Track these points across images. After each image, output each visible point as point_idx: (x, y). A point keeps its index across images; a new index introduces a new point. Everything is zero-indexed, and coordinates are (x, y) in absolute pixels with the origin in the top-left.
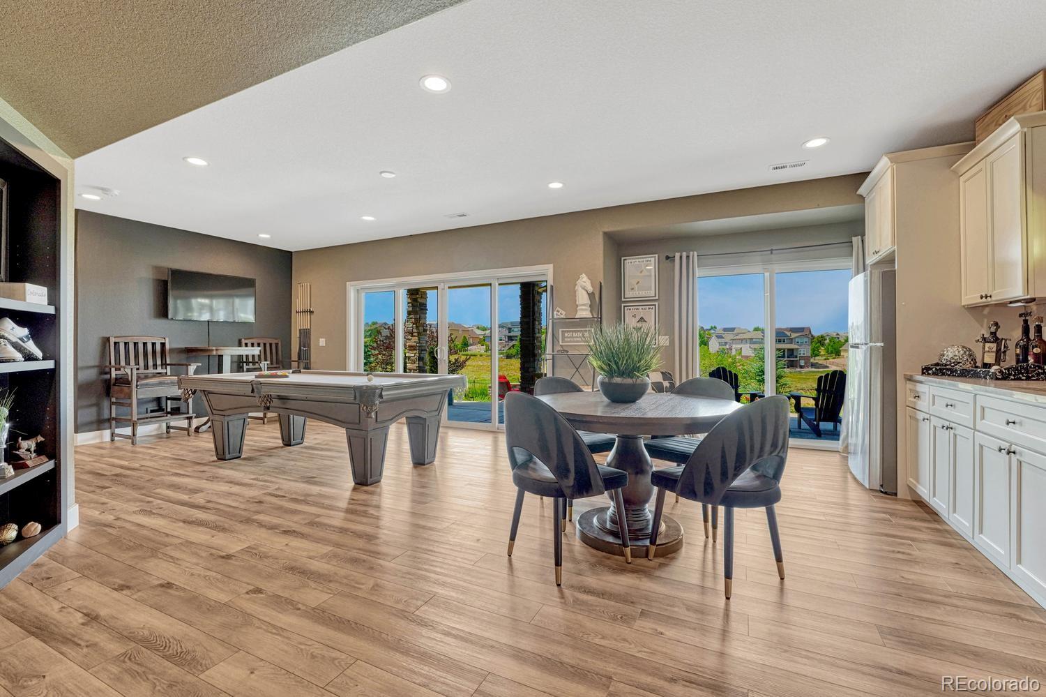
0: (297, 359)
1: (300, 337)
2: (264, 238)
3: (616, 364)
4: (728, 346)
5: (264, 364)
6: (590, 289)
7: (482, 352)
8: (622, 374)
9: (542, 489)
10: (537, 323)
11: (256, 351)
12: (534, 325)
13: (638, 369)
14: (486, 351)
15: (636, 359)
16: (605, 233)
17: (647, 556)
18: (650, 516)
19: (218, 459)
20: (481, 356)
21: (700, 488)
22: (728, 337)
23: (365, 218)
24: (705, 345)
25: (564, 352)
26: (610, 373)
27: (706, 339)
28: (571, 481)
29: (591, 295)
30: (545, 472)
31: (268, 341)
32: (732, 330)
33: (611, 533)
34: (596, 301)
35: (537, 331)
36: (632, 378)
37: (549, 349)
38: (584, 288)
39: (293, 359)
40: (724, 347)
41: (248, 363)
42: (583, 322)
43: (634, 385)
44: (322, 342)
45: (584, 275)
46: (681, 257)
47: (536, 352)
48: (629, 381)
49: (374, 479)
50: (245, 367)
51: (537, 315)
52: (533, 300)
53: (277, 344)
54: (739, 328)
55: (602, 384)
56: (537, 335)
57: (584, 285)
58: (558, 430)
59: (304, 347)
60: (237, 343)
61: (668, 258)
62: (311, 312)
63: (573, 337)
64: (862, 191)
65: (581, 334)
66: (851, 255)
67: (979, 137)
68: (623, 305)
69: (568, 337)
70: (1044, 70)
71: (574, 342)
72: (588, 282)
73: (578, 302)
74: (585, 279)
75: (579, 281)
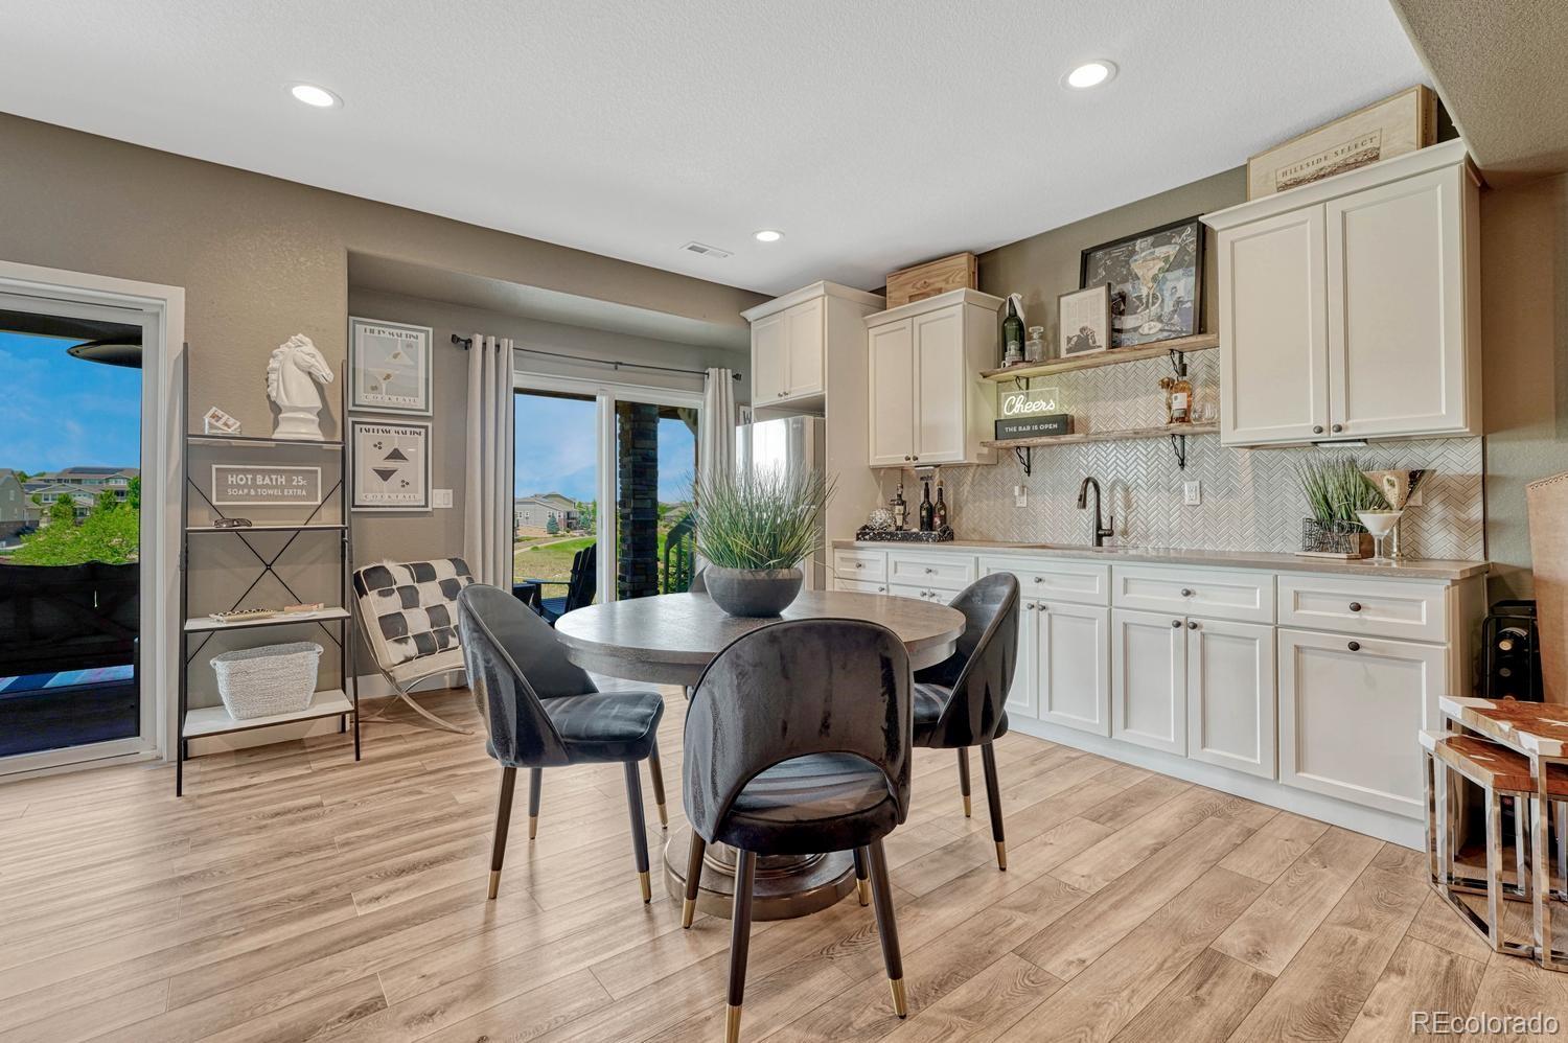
6: (327, 374)
38: (305, 369)
45: (303, 337)
46: (485, 344)
57: (310, 361)
61: (456, 339)
63: (255, 486)
64: (751, 314)
65: (282, 480)
66: (702, 390)
67: (892, 294)
68: (350, 420)
69: (239, 487)
70: (970, 252)
71: (257, 497)
72: (319, 357)
73: (283, 401)
74: (310, 348)
75: (283, 348)
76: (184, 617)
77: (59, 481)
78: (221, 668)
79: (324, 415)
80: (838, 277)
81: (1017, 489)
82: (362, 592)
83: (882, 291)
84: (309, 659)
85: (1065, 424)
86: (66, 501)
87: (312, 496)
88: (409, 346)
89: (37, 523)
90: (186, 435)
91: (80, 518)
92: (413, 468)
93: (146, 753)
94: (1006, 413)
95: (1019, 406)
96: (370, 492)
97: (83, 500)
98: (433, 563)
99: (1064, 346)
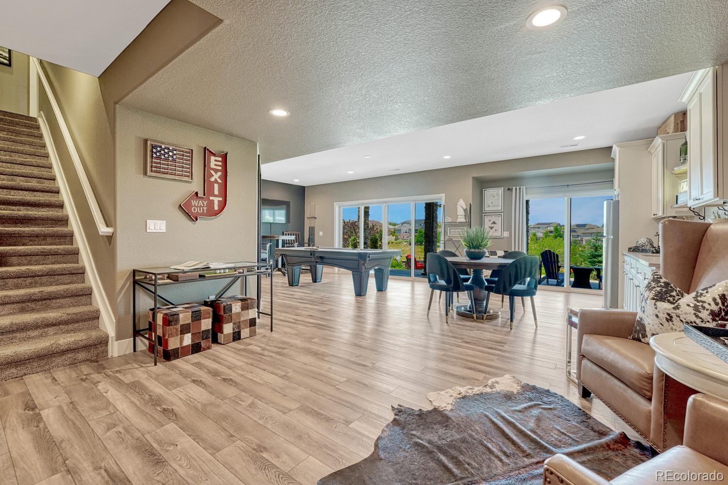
0: (307, 242)
1: (309, 231)
2: (296, 182)
3: (472, 243)
4: (580, 238)
5: (296, 244)
6: (465, 207)
7: (393, 240)
8: (474, 248)
9: (442, 288)
10: (435, 223)
11: (293, 238)
12: (433, 224)
13: (481, 246)
14: (396, 240)
15: (480, 241)
16: (474, 178)
17: (483, 319)
18: (485, 304)
19: (290, 285)
20: (392, 243)
21: (501, 290)
22: (580, 231)
23: (349, 172)
24: (561, 237)
25: (450, 240)
26: (470, 247)
27: (562, 232)
28: (452, 285)
29: (465, 210)
30: (443, 282)
31: (297, 233)
32: (584, 225)
33: (469, 311)
34: (468, 213)
35: (434, 227)
36: (478, 249)
37: (442, 238)
38: (461, 207)
39: (305, 242)
40: (577, 239)
41: (287, 243)
42: (461, 224)
43: (479, 252)
44: (321, 234)
45: (461, 200)
46: (516, 189)
47: (434, 240)
48: (477, 250)
49: (364, 294)
50: (286, 246)
51: (435, 218)
52: (433, 209)
53: (298, 234)
54: (590, 225)
55: (466, 252)
56: (435, 230)
57: (462, 205)
58: (447, 267)
59: (312, 236)
60: (282, 234)
61: (509, 189)
62: (315, 218)
63: (455, 232)
65: (460, 230)
68: (483, 215)
69: (452, 232)
72: (464, 203)
73: (458, 214)
74: (462, 202)
75: (459, 203)
88: (497, 193)
90: (444, 222)
92: (498, 226)
94: (681, 191)
95: (685, 187)
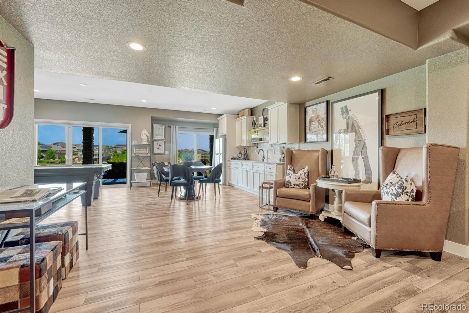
16: (152, 117)
25: (137, 156)
38: (145, 134)
46: (173, 127)
61: (169, 127)
63: (139, 151)
64: (219, 118)
65: (143, 150)
66: (214, 132)
67: (239, 115)
68: (153, 140)
69: (138, 151)
70: (249, 108)
71: (140, 152)
72: (147, 132)
73: (143, 139)
74: (146, 131)
75: (143, 131)
76: (131, 168)
77: (114, 147)
78: (135, 174)
79: (148, 141)
80: (229, 113)
81: (256, 151)
82: (153, 166)
83: (238, 115)
84: (146, 174)
85: (261, 140)
86: (116, 152)
87: (147, 152)
88: (162, 128)
89: (111, 157)
90: (131, 144)
91: (118, 156)
92: (162, 148)
93: (127, 186)
94: (252, 138)
95: (254, 136)
96: (156, 151)
97: (119, 152)
98: (165, 162)
99: (259, 126)
